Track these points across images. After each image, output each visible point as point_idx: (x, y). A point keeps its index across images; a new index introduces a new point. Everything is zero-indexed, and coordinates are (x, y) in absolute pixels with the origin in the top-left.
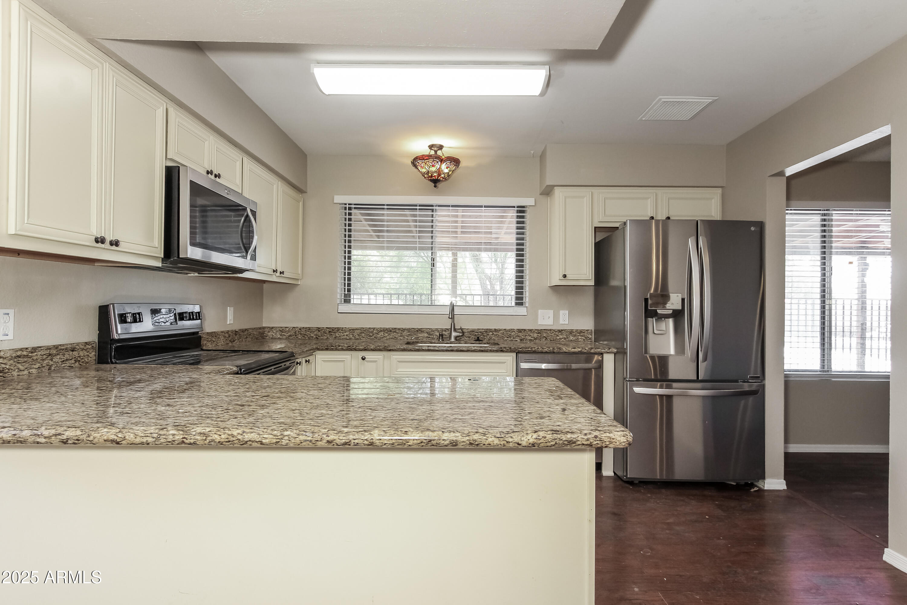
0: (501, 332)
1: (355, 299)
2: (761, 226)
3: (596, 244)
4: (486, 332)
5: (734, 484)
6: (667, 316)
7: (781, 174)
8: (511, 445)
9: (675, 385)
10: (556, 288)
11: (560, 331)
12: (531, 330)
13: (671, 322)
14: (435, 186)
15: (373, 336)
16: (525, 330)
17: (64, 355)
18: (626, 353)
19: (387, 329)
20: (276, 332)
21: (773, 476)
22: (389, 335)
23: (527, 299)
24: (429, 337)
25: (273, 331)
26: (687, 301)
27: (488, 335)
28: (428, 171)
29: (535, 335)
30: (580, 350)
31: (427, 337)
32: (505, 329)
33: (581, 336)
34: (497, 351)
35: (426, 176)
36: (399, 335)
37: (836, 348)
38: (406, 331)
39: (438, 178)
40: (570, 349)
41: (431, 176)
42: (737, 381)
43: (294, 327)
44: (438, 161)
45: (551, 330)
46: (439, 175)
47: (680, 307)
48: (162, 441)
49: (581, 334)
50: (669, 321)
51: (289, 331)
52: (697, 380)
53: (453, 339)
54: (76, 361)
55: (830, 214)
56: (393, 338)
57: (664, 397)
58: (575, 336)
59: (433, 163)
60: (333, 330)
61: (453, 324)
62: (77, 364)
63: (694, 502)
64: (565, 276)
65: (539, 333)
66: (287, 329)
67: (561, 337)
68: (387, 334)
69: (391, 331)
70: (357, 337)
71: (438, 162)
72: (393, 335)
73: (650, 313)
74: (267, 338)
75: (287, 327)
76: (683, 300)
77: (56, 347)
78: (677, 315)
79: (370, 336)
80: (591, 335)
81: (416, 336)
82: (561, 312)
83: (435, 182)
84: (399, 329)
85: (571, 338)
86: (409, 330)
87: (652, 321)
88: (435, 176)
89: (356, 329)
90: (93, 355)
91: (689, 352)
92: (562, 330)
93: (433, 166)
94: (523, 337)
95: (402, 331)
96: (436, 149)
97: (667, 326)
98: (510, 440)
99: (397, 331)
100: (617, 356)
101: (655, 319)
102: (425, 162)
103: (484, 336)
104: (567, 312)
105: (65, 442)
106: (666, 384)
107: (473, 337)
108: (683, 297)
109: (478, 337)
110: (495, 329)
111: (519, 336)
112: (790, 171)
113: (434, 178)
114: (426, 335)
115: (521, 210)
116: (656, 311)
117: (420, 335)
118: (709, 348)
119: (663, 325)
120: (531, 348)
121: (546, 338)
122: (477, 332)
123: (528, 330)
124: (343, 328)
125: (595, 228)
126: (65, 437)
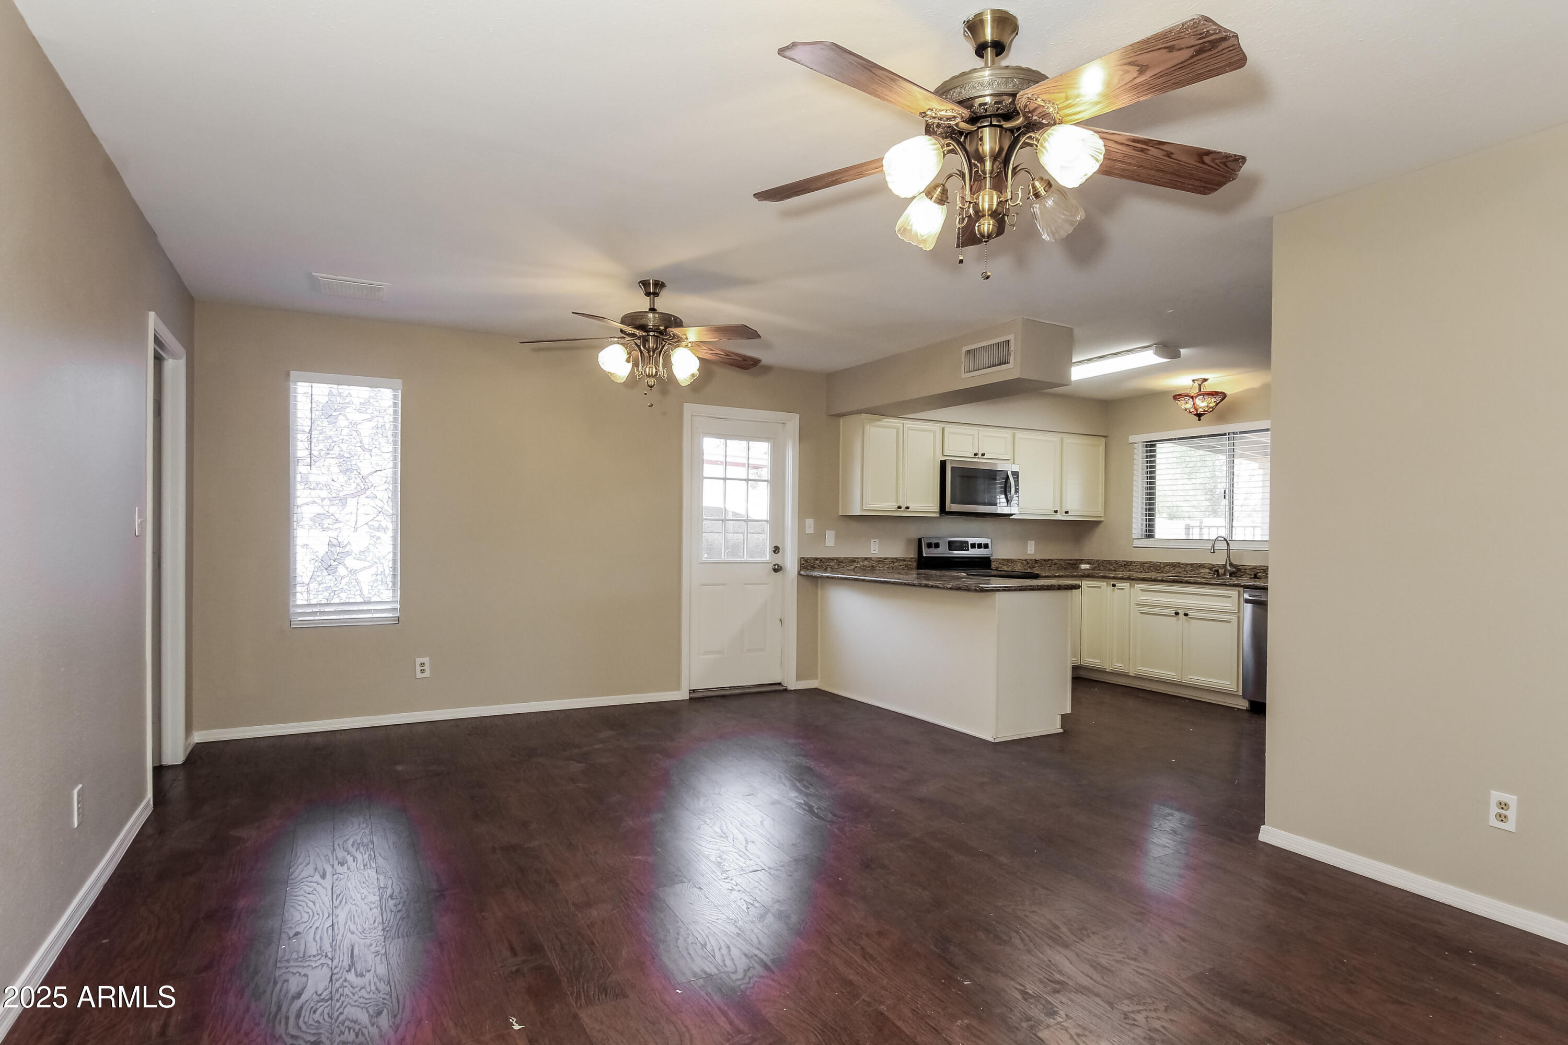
1: (1157, 534)
14: (1199, 420)
17: (899, 562)
19: (1172, 564)
22: (1174, 569)
34: (1221, 585)
36: (1183, 569)
38: (1189, 566)
53: (1228, 576)
54: (906, 567)
60: (1127, 563)
62: (906, 568)
69: (1175, 566)
72: (1177, 569)
75: (1092, 560)
77: (896, 558)
79: (1158, 570)
81: (1198, 572)
83: (1198, 415)
84: (1183, 564)
86: (1192, 565)
89: (1146, 563)
90: (915, 564)
95: (1185, 565)
96: (1199, 382)
99: (1181, 566)
109: (1256, 574)
114: (1208, 571)
117: (1202, 571)
122: (1259, 569)
124: (1135, 562)
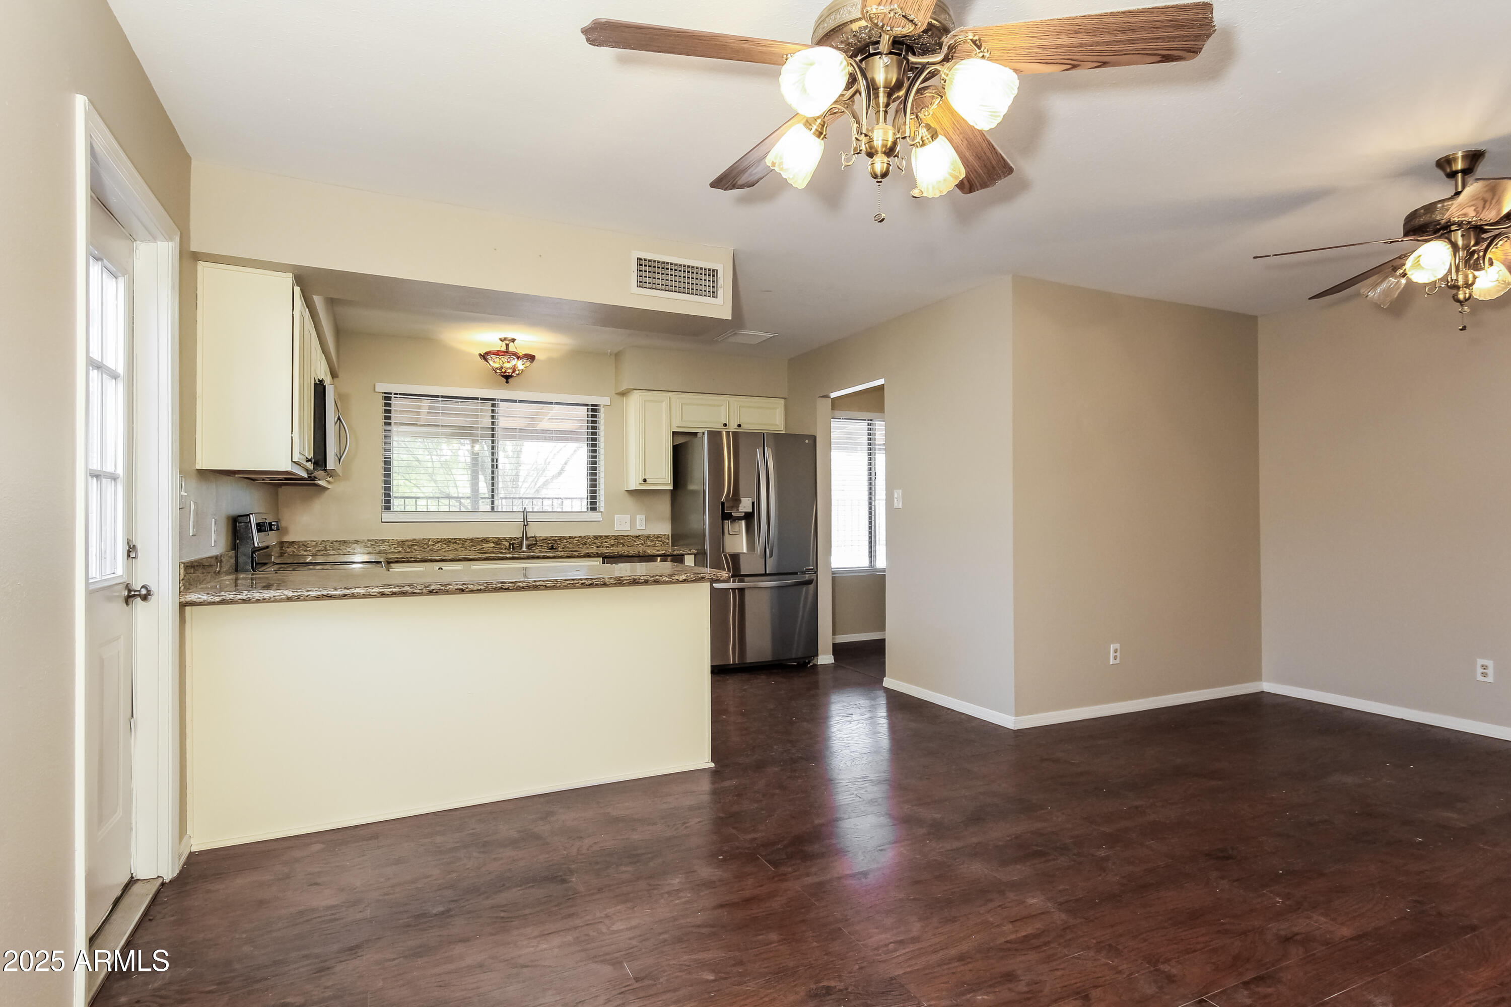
0: (576, 539)
1: (396, 504)
2: (814, 439)
3: (674, 447)
4: (560, 539)
5: (795, 664)
6: (740, 518)
7: (827, 396)
8: (674, 581)
9: (746, 579)
10: (633, 493)
11: (637, 537)
12: (607, 537)
13: (743, 523)
14: (507, 382)
15: (428, 548)
16: (601, 536)
18: (706, 554)
19: (445, 540)
20: (298, 547)
21: (825, 653)
22: (448, 546)
23: (601, 504)
24: (496, 547)
25: (293, 546)
26: (756, 504)
27: (562, 542)
28: (502, 367)
29: (612, 542)
30: (663, 552)
31: (494, 547)
32: (580, 536)
33: (658, 541)
34: (584, 557)
35: (498, 371)
36: (460, 546)
37: (879, 545)
38: (468, 542)
39: (512, 373)
40: (654, 552)
41: (505, 372)
42: (796, 573)
43: (323, 541)
44: (514, 357)
45: (628, 536)
46: (514, 372)
47: (751, 510)
48: (490, 588)
49: (658, 539)
50: (742, 523)
51: (316, 546)
52: (765, 575)
53: (524, 548)
55: (874, 424)
56: (453, 550)
57: (737, 590)
58: (652, 541)
59: (509, 360)
60: (376, 542)
61: (525, 531)
63: (763, 677)
64: (645, 480)
65: (616, 539)
66: (314, 543)
67: (639, 543)
68: (445, 546)
69: (450, 542)
70: (408, 550)
71: (514, 359)
72: (452, 546)
73: (727, 516)
74: (286, 555)
75: (314, 541)
76: (753, 503)
78: (748, 517)
79: (424, 548)
80: (669, 540)
81: (480, 547)
82: (639, 517)
83: (507, 378)
84: (460, 539)
85: (649, 543)
86: (472, 540)
87: (728, 523)
88: (509, 373)
89: (407, 541)
91: (759, 549)
92: (639, 536)
93: (509, 362)
94: (599, 544)
95: (463, 541)
96: (507, 342)
97: (740, 527)
98: (674, 578)
99: (458, 542)
100: (698, 556)
101: (730, 521)
102: (500, 357)
103: (558, 544)
104: (644, 517)
105: (431, 592)
106: (739, 579)
107: (545, 545)
108: (753, 501)
109: (552, 546)
110: (569, 536)
111: (596, 543)
112: (833, 395)
113: (508, 374)
114: (492, 545)
115: (594, 410)
116: (731, 513)
117: (485, 545)
118: (775, 545)
119: (736, 525)
120: (618, 553)
121: (623, 544)
122: (550, 540)
123: (605, 536)
125: (673, 432)
126: (431, 588)
